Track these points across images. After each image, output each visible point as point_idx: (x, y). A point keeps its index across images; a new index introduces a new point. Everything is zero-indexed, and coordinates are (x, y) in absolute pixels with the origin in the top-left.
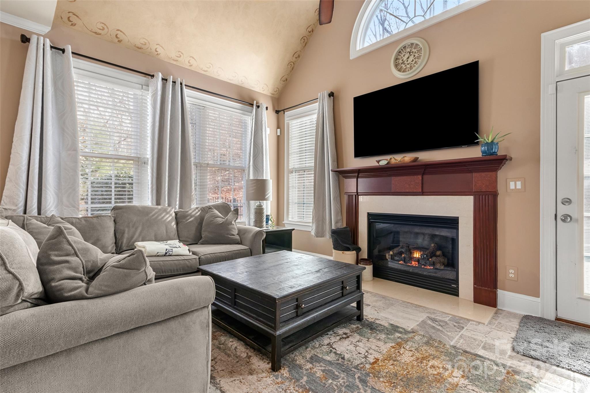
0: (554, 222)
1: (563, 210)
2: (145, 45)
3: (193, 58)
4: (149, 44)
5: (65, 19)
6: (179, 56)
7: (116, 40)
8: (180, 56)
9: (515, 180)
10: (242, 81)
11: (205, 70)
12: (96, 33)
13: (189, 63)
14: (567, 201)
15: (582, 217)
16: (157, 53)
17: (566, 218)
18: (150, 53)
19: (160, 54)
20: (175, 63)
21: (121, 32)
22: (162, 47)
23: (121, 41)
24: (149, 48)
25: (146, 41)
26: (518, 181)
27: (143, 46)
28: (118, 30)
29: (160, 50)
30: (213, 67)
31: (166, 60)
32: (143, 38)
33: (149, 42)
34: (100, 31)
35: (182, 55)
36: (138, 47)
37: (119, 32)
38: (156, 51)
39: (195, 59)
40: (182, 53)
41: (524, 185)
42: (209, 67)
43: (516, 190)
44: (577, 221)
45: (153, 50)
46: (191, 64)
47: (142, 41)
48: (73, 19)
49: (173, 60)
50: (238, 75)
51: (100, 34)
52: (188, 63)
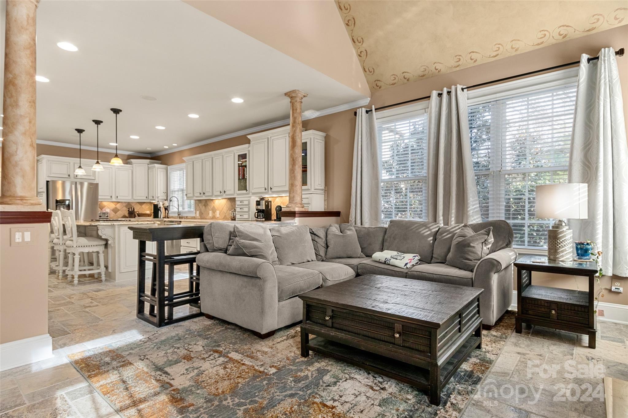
2: (425, 70)
3: (473, 52)
4: (428, 67)
5: (375, 87)
6: (458, 60)
7: (406, 81)
8: (460, 59)
10: (560, 35)
11: (495, 55)
12: (393, 84)
13: (472, 59)
16: (438, 71)
18: (433, 74)
19: (441, 70)
20: (458, 69)
21: (406, 72)
22: (439, 63)
23: (409, 79)
24: (430, 71)
25: (425, 67)
27: (425, 73)
28: (403, 73)
29: (439, 67)
30: (502, 46)
31: (448, 72)
32: (422, 66)
33: (427, 67)
34: (394, 82)
35: (460, 57)
36: (422, 76)
37: (405, 74)
38: (437, 70)
39: (476, 52)
40: (459, 56)
42: (498, 49)
45: (434, 70)
46: (475, 60)
47: (422, 69)
48: (379, 84)
49: (455, 67)
50: (547, 31)
51: (395, 83)
52: (470, 60)
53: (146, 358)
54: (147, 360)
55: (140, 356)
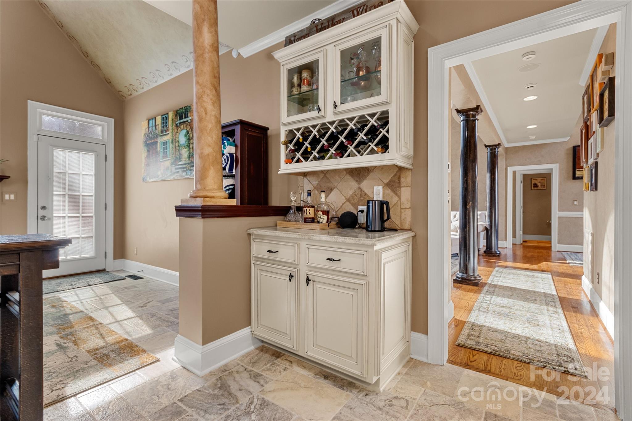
0: (36, 220)
1: (42, 213)
9: (10, 193)
14: (44, 208)
15: (53, 217)
17: (43, 218)
26: (12, 194)
41: (16, 197)
43: (10, 200)
44: (49, 219)
53: (70, 359)
54: (71, 356)
55: (76, 360)
